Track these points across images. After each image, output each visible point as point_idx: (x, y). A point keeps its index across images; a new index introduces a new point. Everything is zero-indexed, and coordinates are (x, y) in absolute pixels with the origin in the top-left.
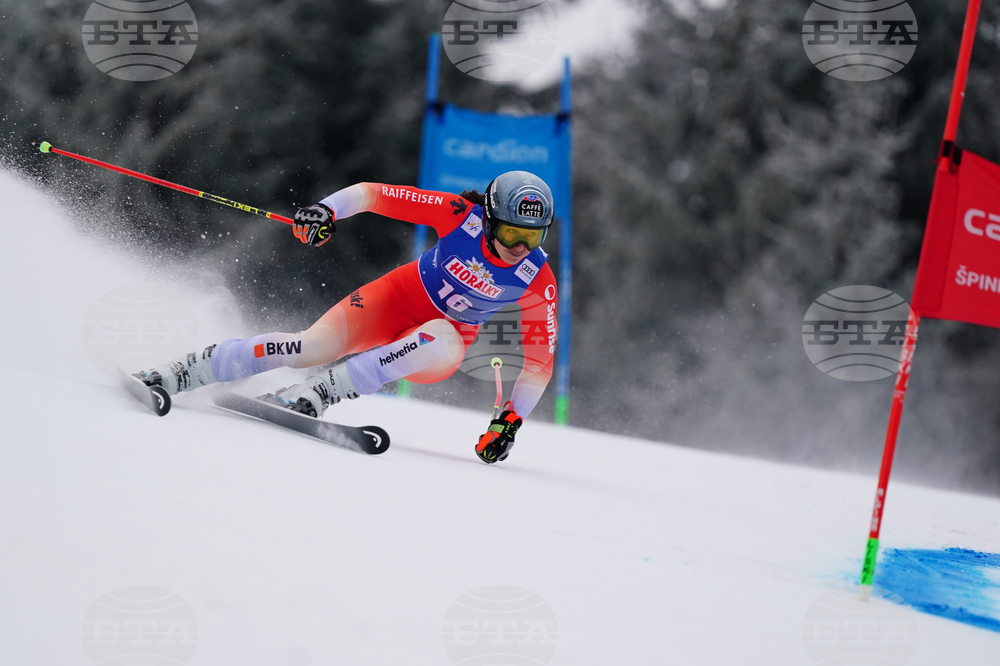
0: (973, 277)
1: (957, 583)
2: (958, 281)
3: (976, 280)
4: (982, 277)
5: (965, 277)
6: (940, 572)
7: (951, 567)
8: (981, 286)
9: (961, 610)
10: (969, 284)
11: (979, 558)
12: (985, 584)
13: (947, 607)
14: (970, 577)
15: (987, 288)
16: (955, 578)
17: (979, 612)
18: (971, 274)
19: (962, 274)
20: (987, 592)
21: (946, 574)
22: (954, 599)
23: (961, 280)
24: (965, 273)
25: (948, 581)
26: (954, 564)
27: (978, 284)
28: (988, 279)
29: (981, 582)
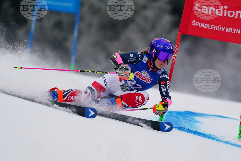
0: (197, 23)
1: (188, 121)
2: (193, 24)
3: (198, 24)
4: (200, 23)
5: (195, 23)
6: (182, 118)
7: (186, 116)
8: (199, 26)
9: (189, 129)
10: (196, 25)
11: (194, 114)
12: (196, 122)
13: (185, 128)
14: (191, 120)
15: (201, 26)
16: (187, 120)
17: (194, 130)
18: (196, 22)
19: (194, 22)
20: (196, 124)
21: (184, 119)
22: (187, 126)
23: (194, 24)
24: (195, 22)
25: (185, 120)
26: (187, 115)
27: (199, 25)
28: (202, 23)
29: (195, 121)
